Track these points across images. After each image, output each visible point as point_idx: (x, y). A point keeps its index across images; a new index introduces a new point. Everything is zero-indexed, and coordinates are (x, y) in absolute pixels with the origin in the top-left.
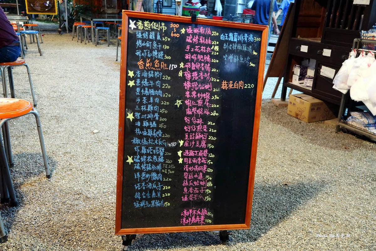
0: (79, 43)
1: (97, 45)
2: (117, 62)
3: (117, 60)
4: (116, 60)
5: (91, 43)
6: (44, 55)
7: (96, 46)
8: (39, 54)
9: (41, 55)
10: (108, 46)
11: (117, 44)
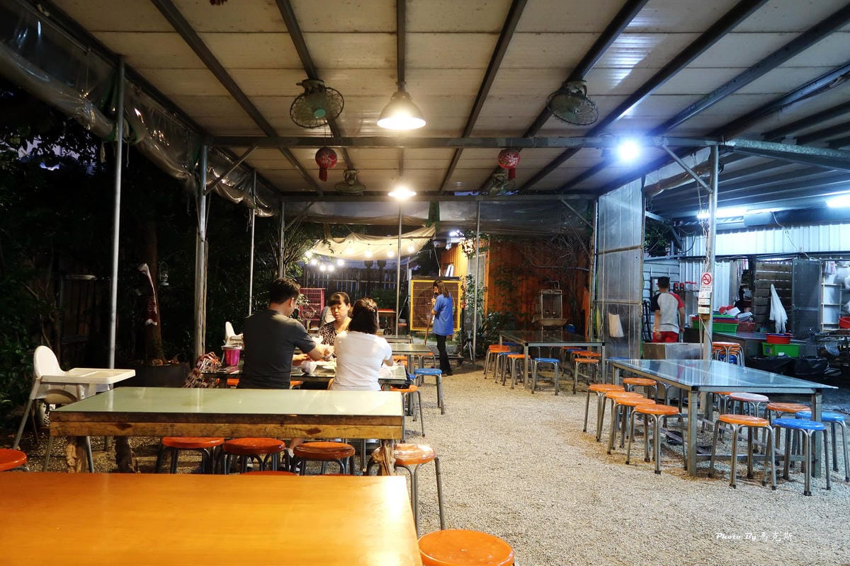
0: (500, 386)
1: (535, 392)
2: (586, 434)
3: (585, 431)
4: (583, 429)
5: (521, 386)
6: (446, 411)
7: (533, 393)
8: (439, 411)
9: (442, 413)
10: (556, 394)
11: (570, 388)
